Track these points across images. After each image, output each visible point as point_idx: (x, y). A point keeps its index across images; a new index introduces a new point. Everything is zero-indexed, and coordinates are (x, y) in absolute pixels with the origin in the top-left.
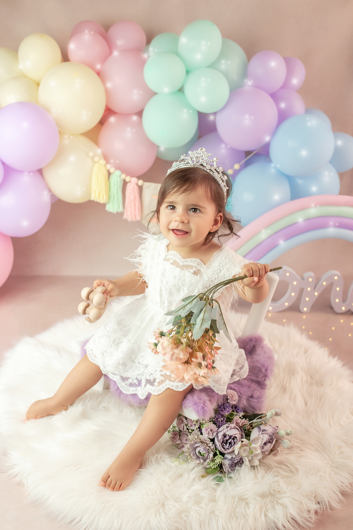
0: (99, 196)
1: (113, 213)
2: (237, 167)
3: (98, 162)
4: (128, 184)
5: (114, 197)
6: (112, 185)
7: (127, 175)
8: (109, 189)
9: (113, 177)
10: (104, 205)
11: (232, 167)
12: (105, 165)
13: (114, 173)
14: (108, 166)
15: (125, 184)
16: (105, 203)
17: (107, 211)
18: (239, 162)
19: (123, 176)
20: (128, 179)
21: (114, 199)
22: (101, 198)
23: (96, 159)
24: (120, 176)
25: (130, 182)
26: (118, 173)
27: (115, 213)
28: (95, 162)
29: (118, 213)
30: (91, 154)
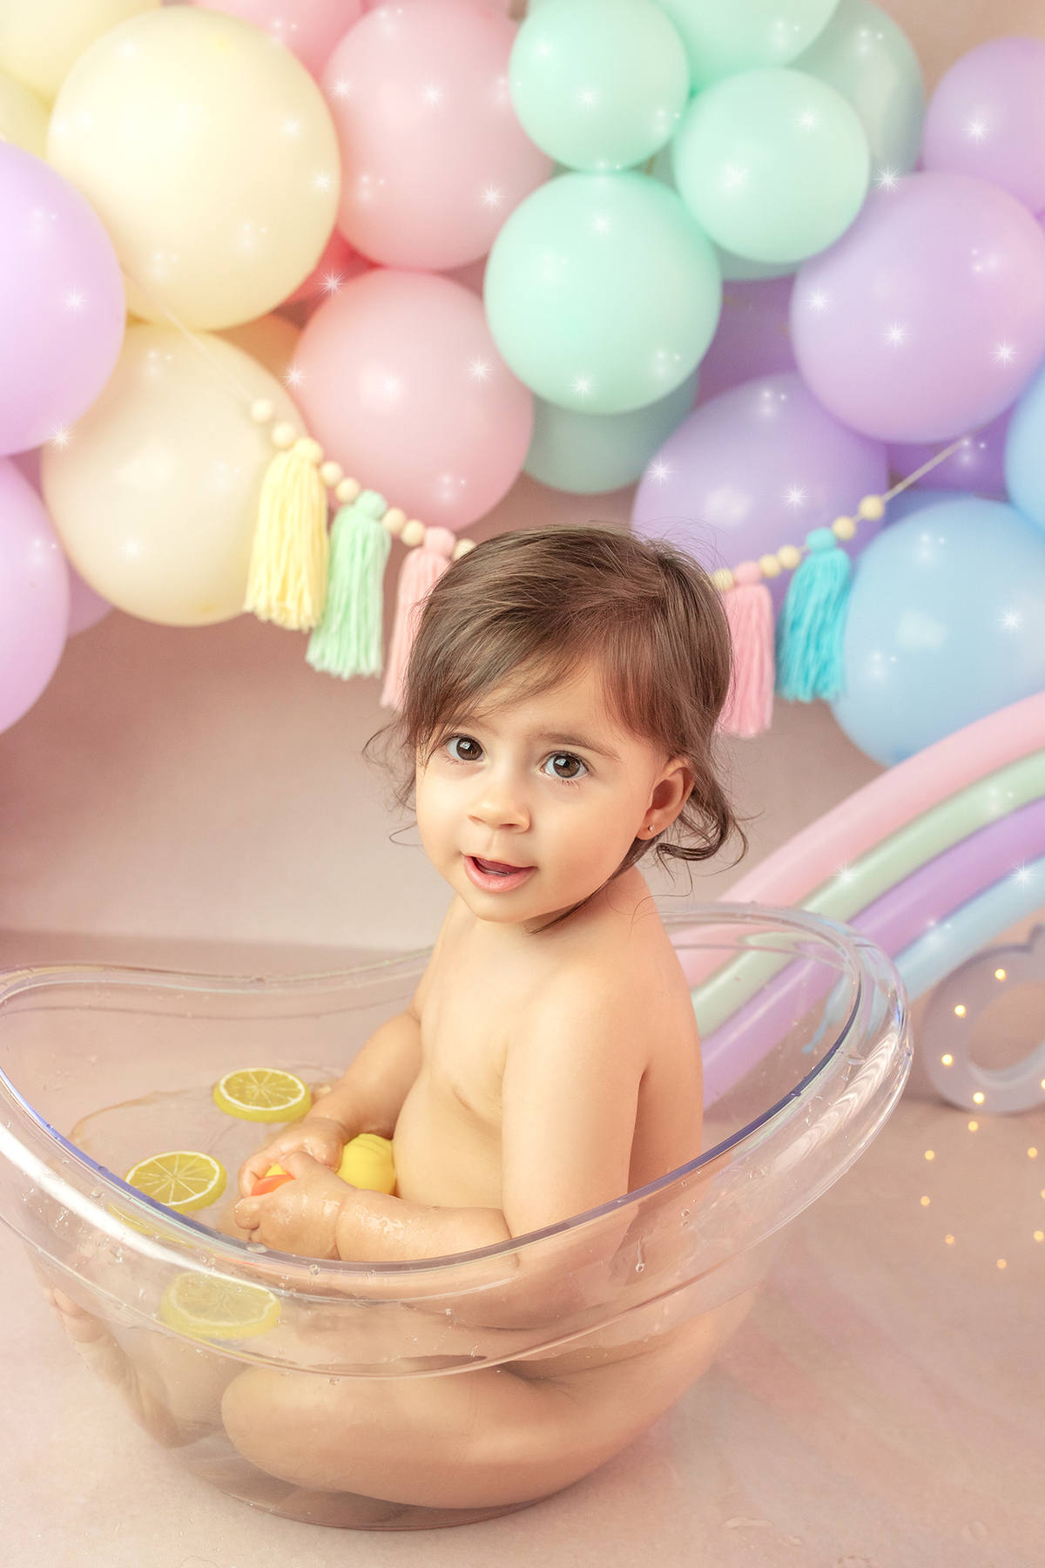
0: (282, 597)
1: (338, 679)
2: (872, 507)
3: (287, 448)
4: (413, 557)
5: (348, 605)
6: (342, 554)
7: (410, 515)
8: (326, 570)
9: (345, 519)
10: (301, 639)
11: (851, 510)
12: (318, 466)
13: (352, 502)
14: (331, 471)
15: (398, 551)
16: (305, 628)
17: (309, 668)
18: (878, 491)
19: (394, 518)
20: (412, 532)
21: (346, 617)
22: (291, 604)
23: (283, 433)
24: (380, 518)
25: (421, 545)
26: (371, 501)
27: (346, 675)
28: (275, 449)
29: (357, 679)
30: (262, 409)
